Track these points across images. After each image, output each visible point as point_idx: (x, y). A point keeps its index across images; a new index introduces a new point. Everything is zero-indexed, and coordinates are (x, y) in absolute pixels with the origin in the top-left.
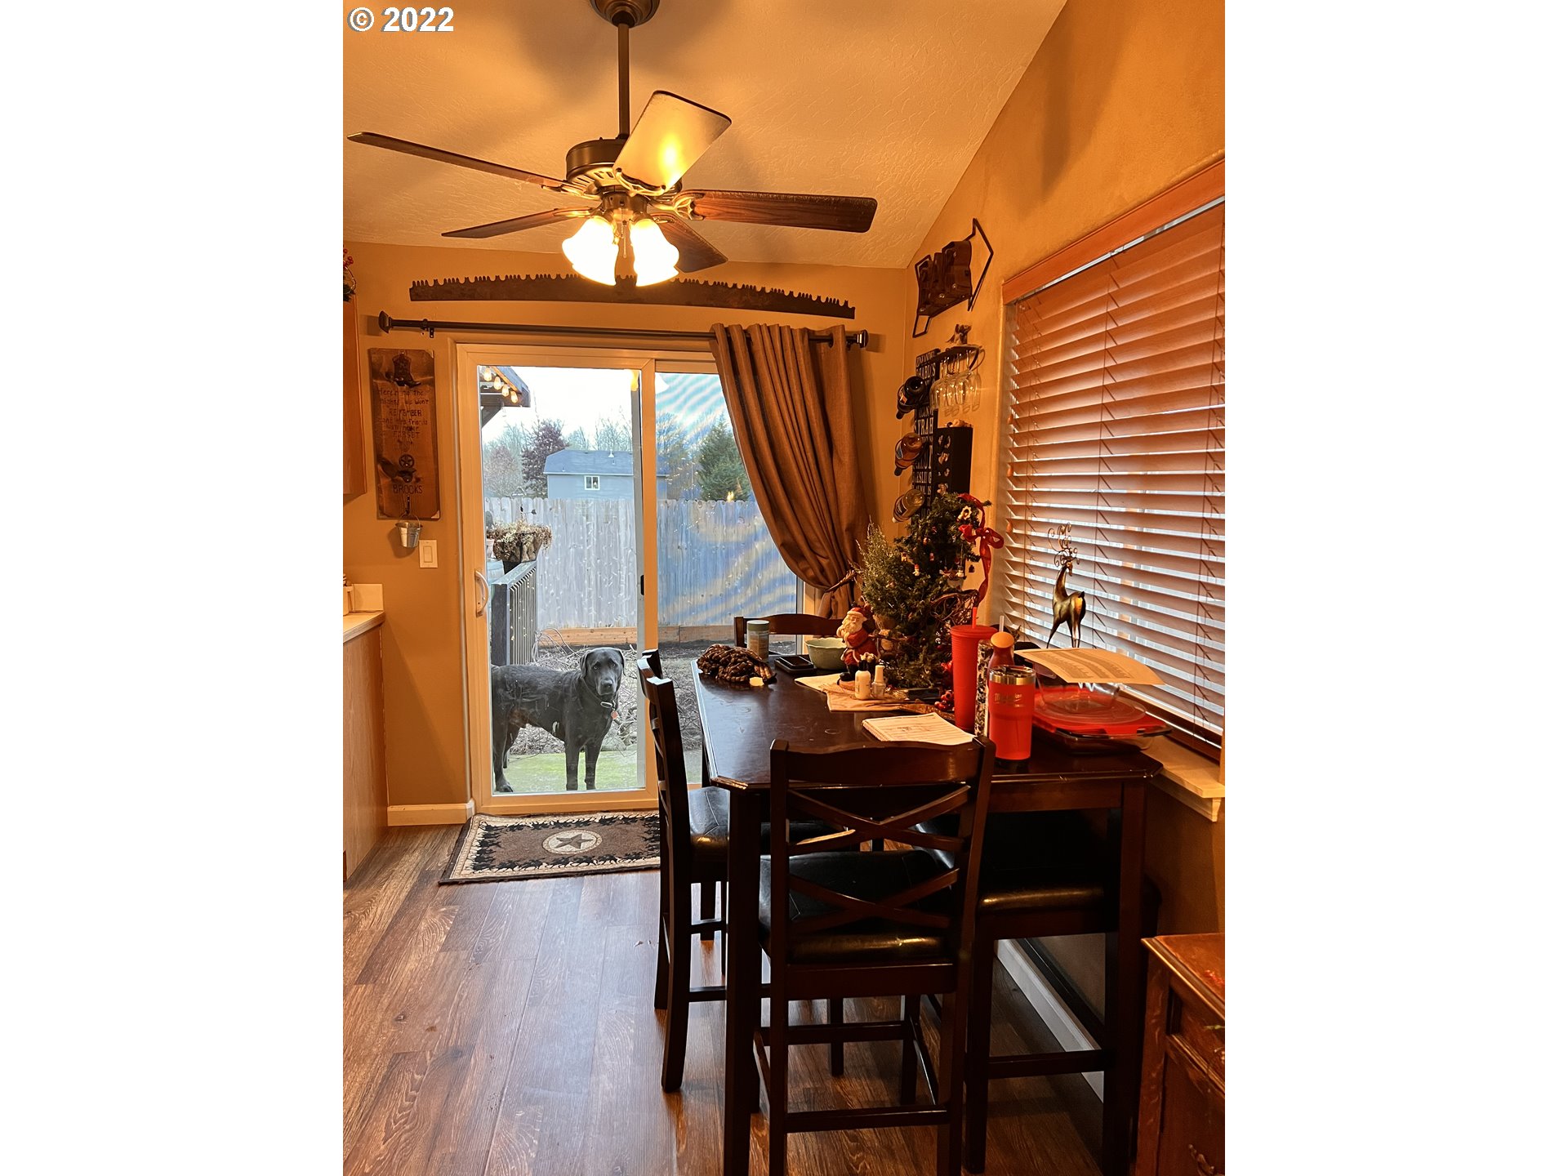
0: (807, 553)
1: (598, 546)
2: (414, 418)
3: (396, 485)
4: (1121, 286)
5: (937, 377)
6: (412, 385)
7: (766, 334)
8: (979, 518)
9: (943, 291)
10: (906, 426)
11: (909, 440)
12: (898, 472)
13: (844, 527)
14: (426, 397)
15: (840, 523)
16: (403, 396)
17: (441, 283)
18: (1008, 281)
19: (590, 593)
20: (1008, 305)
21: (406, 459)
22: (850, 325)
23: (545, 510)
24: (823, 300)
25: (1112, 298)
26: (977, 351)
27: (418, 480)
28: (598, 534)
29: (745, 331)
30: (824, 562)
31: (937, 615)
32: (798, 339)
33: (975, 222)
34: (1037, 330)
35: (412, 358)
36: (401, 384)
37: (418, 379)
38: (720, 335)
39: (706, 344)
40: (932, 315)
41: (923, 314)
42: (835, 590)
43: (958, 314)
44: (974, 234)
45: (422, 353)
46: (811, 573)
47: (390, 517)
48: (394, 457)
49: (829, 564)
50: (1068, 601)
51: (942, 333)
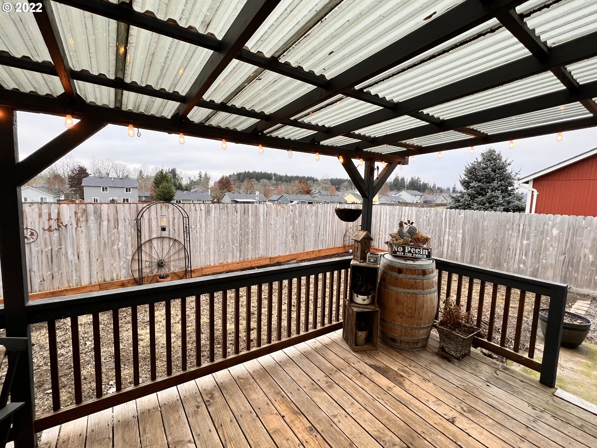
1: (241, 225)
19: (237, 246)
23: (219, 209)
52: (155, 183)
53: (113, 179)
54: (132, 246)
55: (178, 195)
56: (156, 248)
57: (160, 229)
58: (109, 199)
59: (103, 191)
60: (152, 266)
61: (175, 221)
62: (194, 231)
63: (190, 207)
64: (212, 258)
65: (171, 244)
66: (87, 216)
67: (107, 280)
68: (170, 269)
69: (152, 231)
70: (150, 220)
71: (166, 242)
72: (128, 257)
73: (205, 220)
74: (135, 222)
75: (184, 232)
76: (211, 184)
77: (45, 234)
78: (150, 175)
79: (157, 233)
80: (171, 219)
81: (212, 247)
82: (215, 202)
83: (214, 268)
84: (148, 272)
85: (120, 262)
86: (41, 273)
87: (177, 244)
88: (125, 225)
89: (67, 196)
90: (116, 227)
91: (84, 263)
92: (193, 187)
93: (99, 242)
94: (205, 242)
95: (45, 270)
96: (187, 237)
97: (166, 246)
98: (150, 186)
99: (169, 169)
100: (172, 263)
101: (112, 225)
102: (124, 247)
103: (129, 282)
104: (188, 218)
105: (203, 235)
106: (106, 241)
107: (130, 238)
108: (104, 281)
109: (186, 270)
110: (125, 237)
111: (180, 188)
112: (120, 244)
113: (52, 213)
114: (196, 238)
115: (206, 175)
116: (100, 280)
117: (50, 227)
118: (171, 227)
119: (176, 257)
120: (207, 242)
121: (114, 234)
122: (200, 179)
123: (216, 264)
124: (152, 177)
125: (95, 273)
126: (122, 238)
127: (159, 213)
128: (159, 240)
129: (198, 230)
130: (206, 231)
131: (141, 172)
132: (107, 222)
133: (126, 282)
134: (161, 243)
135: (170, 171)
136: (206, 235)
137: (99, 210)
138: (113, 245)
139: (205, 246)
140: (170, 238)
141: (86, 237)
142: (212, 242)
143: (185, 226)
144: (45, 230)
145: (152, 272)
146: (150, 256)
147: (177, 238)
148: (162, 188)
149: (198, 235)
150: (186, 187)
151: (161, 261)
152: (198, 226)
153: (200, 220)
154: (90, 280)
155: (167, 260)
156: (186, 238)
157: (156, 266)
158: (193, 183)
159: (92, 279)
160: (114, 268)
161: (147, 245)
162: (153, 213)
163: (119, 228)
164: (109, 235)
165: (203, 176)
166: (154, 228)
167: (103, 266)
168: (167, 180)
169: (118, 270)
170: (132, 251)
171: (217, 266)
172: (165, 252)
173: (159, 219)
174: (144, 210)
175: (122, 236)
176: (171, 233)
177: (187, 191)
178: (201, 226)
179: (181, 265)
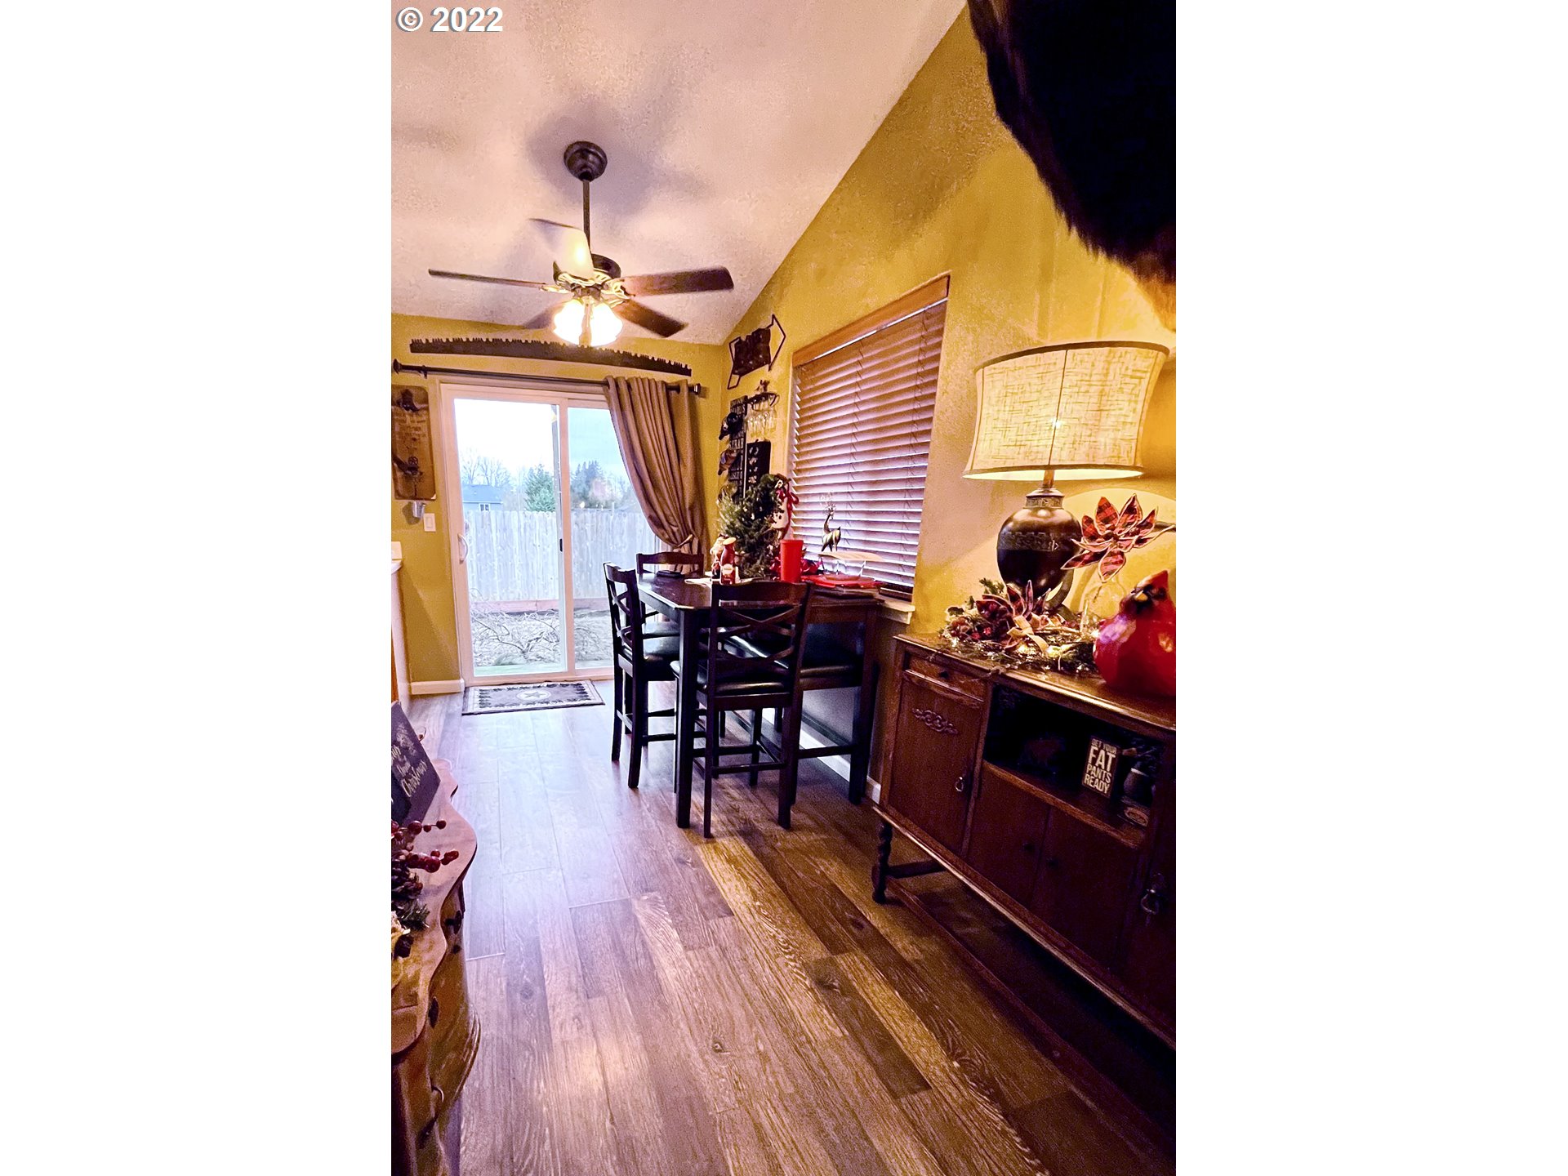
0: (665, 524)
1: (477, 545)
2: (417, 432)
3: (407, 478)
4: (865, 356)
5: (746, 414)
6: (415, 410)
7: (640, 383)
8: (786, 487)
9: (752, 359)
10: (725, 444)
11: (729, 451)
12: (720, 473)
13: (687, 507)
14: (424, 418)
15: (684, 504)
16: (408, 417)
17: (431, 341)
18: (796, 353)
20: (796, 368)
21: (412, 459)
22: (691, 380)
24: (672, 363)
25: (859, 363)
26: (775, 395)
27: (421, 473)
28: (477, 536)
29: (626, 381)
30: (675, 529)
31: (765, 540)
32: (660, 385)
33: (774, 317)
34: (812, 382)
35: (413, 391)
36: (407, 409)
37: (418, 406)
38: (612, 384)
39: (600, 389)
40: (741, 375)
41: (736, 374)
42: (681, 547)
43: (762, 373)
44: (772, 324)
45: (421, 389)
46: (667, 536)
47: (404, 498)
48: (405, 458)
49: (678, 530)
50: (831, 534)
51: (750, 385)
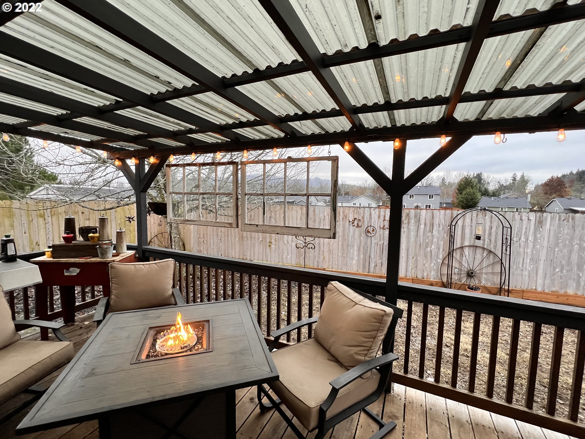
52: (458, 190)
53: (419, 187)
54: (443, 250)
55: (484, 202)
56: (467, 257)
57: (474, 237)
58: (414, 205)
59: (410, 198)
60: (461, 274)
61: (493, 230)
62: (517, 245)
63: (514, 216)
64: (540, 281)
65: (485, 254)
66: (409, 220)
67: (419, 277)
68: (480, 281)
69: (464, 237)
70: (463, 227)
71: (479, 251)
72: (439, 260)
73: (535, 234)
74: (449, 227)
75: (502, 244)
76: (530, 187)
77: (380, 231)
78: (452, 182)
79: (470, 241)
80: (487, 228)
81: (541, 267)
82: (535, 211)
83: (541, 295)
84: (456, 279)
85: (431, 263)
86: (375, 260)
87: (492, 256)
88: (439, 230)
89: (384, 203)
90: (431, 231)
91: (403, 259)
92: (502, 193)
93: (416, 243)
94: (532, 259)
95: (378, 258)
96: (506, 250)
97: (479, 256)
98: (451, 193)
99: (474, 174)
100: (484, 276)
101: (428, 229)
102: (436, 250)
103: (437, 284)
104: (511, 228)
105: (529, 251)
106: (422, 243)
107: (442, 243)
108: (417, 277)
109: (501, 287)
110: (438, 241)
111: (486, 193)
112: (433, 247)
113: (386, 215)
114: (519, 253)
115: (523, 177)
116: (413, 275)
117: (384, 226)
118: (486, 236)
119: (489, 270)
120: (535, 260)
121: (428, 237)
122: (513, 183)
123: (546, 291)
124: (454, 183)
125: (410, 268)
126: (435, 242)
127: (474, 220)
128: (472, 248)
129: (522, 244)
130: (534, 246)
131: (443, 180)
132: (424, 226)
133: (434, 283)
134: (473, 252)
135: (475, 176)
136: (532, 251)
137: (419, 215)
138: (427, 247)
139: (530, 265)
140: (484, 249)
141: (407, 236)
142: (542, 262)
143: (505, 237)
144: (381, 228)
145: (460, 279)
146: (460, 263)
147: (493, 250)
148: (465, 195)
149: (521, 250)
150: (494, 193)
151: (471, 271)
152: (523, 239)
153: (526, 232)
154: (406, 274)
155: (478, 272)
156: (504, 251)
157: (466, 275)
158: (502, 188)
159: (408, 273)
160: (426, 267)
161: (458, 252)
162: (468, 220)
163: (434, 232)
164: (424, 237)
165: (518, 178)
166: (467, 235)
167: (417, 263)
168: (472, 186)
169: (428, 270)
170: (443, 255)
171: (547, 294)
172: (477, 263)
173: (474, 227)
174: (459, 217)
175: (435, 240)
176: (486, 243)
177: (495, 198)
178: (527, 239)
179: (495, 280)
